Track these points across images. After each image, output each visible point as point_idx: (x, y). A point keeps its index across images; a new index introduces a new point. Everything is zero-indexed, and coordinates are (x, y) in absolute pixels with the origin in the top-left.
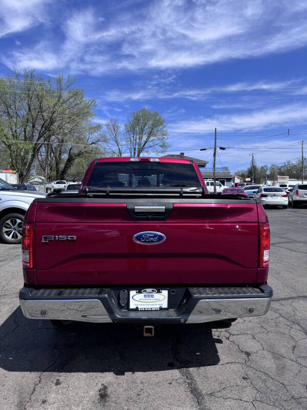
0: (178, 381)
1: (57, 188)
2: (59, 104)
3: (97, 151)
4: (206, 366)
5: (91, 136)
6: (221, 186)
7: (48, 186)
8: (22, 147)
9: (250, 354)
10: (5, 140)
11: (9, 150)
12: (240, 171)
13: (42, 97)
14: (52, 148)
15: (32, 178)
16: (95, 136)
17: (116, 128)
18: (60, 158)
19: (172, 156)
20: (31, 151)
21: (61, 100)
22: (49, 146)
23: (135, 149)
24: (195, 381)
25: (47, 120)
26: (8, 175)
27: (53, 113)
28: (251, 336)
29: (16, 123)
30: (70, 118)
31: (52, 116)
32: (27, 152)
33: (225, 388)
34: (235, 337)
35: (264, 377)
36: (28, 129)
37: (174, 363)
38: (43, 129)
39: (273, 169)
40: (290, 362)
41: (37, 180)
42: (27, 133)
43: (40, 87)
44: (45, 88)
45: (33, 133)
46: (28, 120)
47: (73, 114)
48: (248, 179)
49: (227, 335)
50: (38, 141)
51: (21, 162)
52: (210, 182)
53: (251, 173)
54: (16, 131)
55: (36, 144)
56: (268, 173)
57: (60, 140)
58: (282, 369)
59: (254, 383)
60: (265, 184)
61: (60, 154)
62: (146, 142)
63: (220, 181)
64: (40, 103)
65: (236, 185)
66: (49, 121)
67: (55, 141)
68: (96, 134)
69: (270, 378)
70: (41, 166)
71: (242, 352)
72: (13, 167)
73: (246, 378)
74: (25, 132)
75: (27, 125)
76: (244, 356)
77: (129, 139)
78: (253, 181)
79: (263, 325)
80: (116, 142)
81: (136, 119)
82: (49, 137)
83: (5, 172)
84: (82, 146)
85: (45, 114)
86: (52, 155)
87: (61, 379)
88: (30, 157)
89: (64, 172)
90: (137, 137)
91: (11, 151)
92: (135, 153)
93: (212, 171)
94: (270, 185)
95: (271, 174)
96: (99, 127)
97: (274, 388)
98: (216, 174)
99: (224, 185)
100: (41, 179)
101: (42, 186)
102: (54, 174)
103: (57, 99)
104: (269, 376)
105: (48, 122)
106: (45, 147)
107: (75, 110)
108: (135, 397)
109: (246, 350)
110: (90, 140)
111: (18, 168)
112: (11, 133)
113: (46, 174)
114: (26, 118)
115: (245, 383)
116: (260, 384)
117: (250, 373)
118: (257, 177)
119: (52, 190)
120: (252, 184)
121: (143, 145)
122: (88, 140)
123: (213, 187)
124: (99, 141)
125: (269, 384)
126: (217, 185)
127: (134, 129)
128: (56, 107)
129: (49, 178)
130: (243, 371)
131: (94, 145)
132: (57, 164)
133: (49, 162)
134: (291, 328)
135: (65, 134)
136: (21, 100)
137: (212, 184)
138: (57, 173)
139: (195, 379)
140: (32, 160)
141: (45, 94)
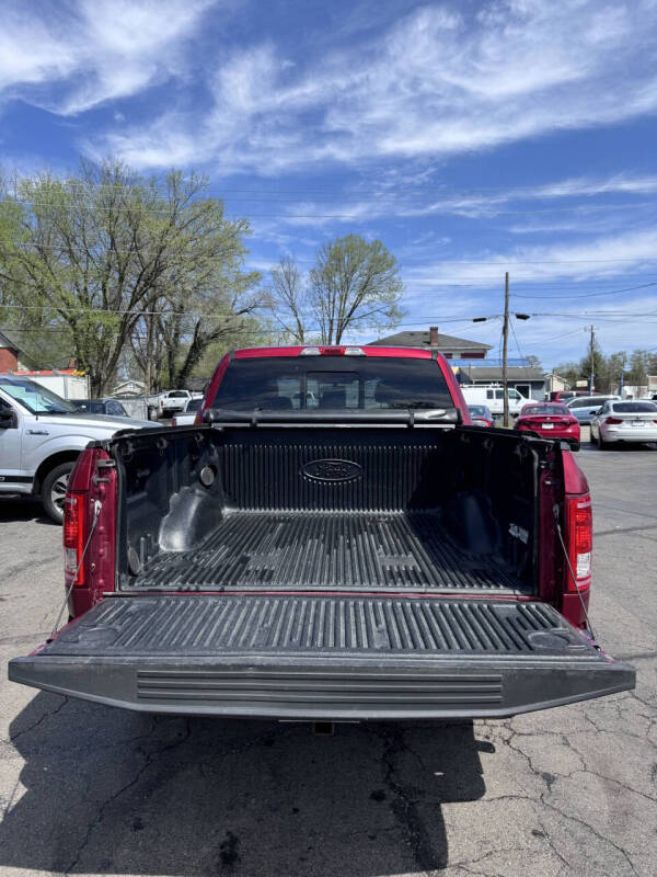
0: (390, 832)
1: (169, 406)
2: (173, 230)
3: (251, 327)
4: (455, 801)
5: (239, 298)
6: (519, 398)
7: (153, 401)
8: (98, 322)
9: (554, 778)
10: (64, 309)
11: (71, 329)
12: (565, 364)
13: (139, 217)
14: (159, 322)
15: (122, 384)
16: (250, 294)
17: (292, 278)
18: (176, 342)
19: (412, 334)
20: (117, 329)
21: (177, 223)
22: (153, 320)
23: (331, 322)
24: (427, 835)
25: (148, 266)
26: (70, 380)
27: (161, 252)
28: (559, 739)
29: (86, 272)
30: (195, 259)
31: (158, 256)
32: (108, 333)
33: (491, 853)
34: (523, 738)
35: (580, 833)
36: (110, 284)
37: (386, 793)
38: (142, 283)
39: (639, 359)
40: (642, 800)
41: (132, 390)
42: (108, 294)
43: (135, 197)
44: (144, 200)
45: (119, 293)
46: (110, 267)
47: (202, 251)
48: (582, 383)
49: (507, 734)
50: (130, 308)
51: (96, 353)
52: (494, 390)
53: (589, 370)
54: (86, 289)
55: (126, 315)
56: (627, 368)
57: (177, 306)
58: (623, 816)
59: (557, 843)
60: (620, 394)
61: (177, 335)
62: (355, 307)
63: (518, 388)
64: (135, 230)
65: (554, 396)
66: (153, 265)
67: (166, 308)
68: (250, 292)
69: (594, 835)
70: (138, 361)
71: (537, 773)
72: (80, 365)
73: (541, 834)
74: (104, 291)
75: (108, 277)
76: (540, 783)
77: (318, 301)
78: (593, 388)
79: (589, 713)
80: (293, 307)
81: (333, 257)
82: (154, 299)
83: (63, 375)
84: (222, 318)
85: (145, 253)
86: (161, 336)
87: (145, 817)
88: (114, 342)
89: (185, 372)
90: (337, 295)
91: (75, 329)
92: (331, 330)
93: (499, 366)
94: (630, 397)
95: (634, 370)
96: (255, 277)
97: (601, 860)
98: (508, 373)
99: (527, 397)
100: (138, 386)
101: (140, 403)
102: (164, 376)
103: (168, 220)
104: (592, 830)
105: (150, 270)
106: (146, 320)
107: (206, 242)
108: (295, 863)
109: (545, 770)
110: (238, 305)
111: (90, 366)
112: (76, 292)
113: (148, 378)
114: (106, 261)
115: (537, 843)
116: (570, 847)
117: (551, 823)
118: (602, 377)
119: (161, 411)
120: (589, 395)
121: (348, 312)
122: (234, 304)
123: (501, 401)
124: (255, 306)
125: (590, 851)
126: (511, 398)
127: (330, 278)
128: (168, 238)
129: (155, 385)
130: (535, 816)
131: (245, 315)
132: (171, 355)
133: (154, 353)
134: (654, 722)
135: (186, 294)
136: (97, 225)
137: (499, 395)
138: (171, 374)
139: (428, 830)
140: (119, 349)
141: (143, 211)
